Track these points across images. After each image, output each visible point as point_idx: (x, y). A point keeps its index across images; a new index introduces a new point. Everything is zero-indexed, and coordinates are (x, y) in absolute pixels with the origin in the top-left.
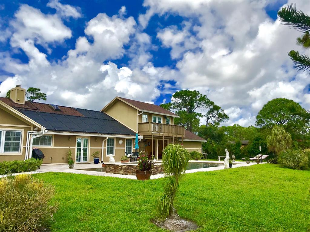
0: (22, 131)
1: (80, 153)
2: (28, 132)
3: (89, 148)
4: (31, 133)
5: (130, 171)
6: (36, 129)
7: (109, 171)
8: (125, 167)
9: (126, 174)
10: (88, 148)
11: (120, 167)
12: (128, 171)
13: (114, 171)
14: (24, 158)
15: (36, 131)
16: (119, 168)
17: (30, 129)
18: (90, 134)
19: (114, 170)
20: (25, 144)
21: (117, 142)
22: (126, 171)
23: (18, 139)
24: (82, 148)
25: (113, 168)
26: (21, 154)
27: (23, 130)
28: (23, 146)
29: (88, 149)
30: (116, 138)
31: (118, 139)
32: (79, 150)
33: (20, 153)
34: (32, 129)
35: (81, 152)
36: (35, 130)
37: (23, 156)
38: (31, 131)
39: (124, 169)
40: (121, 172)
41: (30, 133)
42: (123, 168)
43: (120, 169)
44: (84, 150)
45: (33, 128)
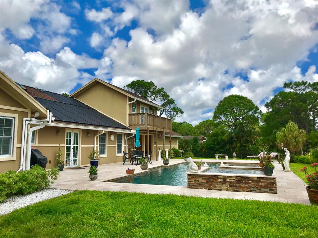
0: (15, 118)
1: (70, 154)
2: (25, 119)
3: (80, 146)
4: (29, 122)
5: (243, 186)
6: (37, 115)
7: (196, 186)
8: (234, 179)
9: (234, 191)
10: (78, 145)
11: (220, 178)
12: (240, 185)
13: (207, 185)
14: (18, 166)
15: (36, 118)
16: (219, 180)
17: (26, 114)
18: (85, 126)
19: (207, 183)
20: (20, 141)
21: (109, 138)
22: (235, 186)
23: (9, 132)
24: (72, 146)
25: (205, 181)
26: (14, 158)
27: (16, 116)
28: (16, 145)
29: (79, 148)
30: (109, 132)
31: (110, 133)
32: (68, 148)
33: (13, 156)
34: (29, 115)
35: (71, 152)
36: (35, 116)
37: (17, 163)
38: (29, 119)
39: (230, 182)
40: (224, 187)
41: (27, 122)
42: (228, 180)
43: (221, 182)
44: (74, 148)
45: (31, 113)
